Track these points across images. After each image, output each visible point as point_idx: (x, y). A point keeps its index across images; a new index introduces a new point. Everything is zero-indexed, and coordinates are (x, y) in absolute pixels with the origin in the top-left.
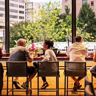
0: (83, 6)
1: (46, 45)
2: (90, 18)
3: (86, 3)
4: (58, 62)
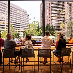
0: (47, 25)
1: (27, 38)
2: (49, 28)
3: (48, 24)
4: (34, 49)
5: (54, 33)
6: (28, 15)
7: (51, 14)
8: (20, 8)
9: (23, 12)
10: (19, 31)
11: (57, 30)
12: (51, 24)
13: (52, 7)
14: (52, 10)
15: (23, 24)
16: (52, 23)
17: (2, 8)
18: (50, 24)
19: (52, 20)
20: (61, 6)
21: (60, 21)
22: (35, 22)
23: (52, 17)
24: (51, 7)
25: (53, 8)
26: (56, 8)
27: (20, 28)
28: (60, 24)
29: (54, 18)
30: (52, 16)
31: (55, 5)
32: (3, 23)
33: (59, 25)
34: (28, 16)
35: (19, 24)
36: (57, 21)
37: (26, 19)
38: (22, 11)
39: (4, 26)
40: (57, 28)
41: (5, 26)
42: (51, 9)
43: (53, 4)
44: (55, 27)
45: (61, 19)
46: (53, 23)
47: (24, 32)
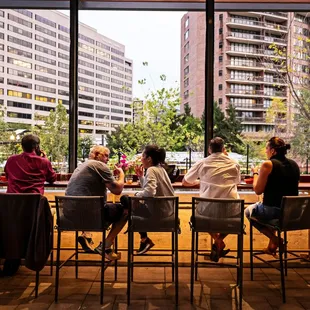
4: (177, 198)
5: (240, 142)
6: (130, 64)
7: (225, 57)
8: (95, 31)
9: (107, 51)
10: (90, 131)
11: (252, 125)
12: (225, 100)
13: (232, 29)
14: (230, 42)
15: (108, 102)
16: (229, 98)
17: (20, 31)
18: (221, 101)
19: (229, 84)
20: (270, 27)
21: (265, 90)
22: (164, 95)
23: (229, 70)
24: (225, 30)
25: (237, 34)
26: (248, 35)
27: (94, 119)
28: (265, 102)
29: (237, 77)
30: (232, 65)
31: (244, 21)
32: (24, 95)
33: (262, 107)
34: (127, 66)
35: (91, 99)
36: (251, 88)
37: (121, 79)
38: (103, 46)
39: (28, 106)
40: (251, 120)
41: (33, 107)
42: (226, 37)
43: (234, 16)
44: (240, 113)
45: (267, 80)
46: (234, 97)
47: (110, 133)
